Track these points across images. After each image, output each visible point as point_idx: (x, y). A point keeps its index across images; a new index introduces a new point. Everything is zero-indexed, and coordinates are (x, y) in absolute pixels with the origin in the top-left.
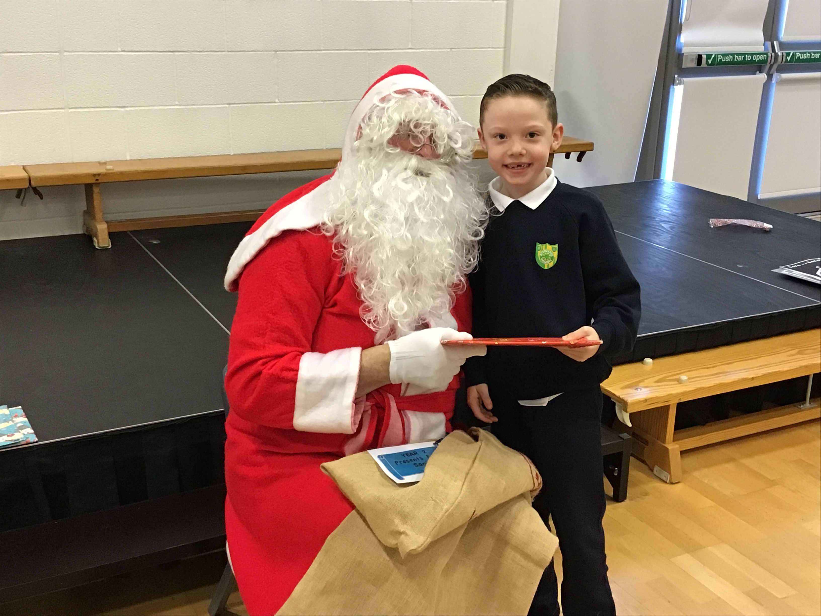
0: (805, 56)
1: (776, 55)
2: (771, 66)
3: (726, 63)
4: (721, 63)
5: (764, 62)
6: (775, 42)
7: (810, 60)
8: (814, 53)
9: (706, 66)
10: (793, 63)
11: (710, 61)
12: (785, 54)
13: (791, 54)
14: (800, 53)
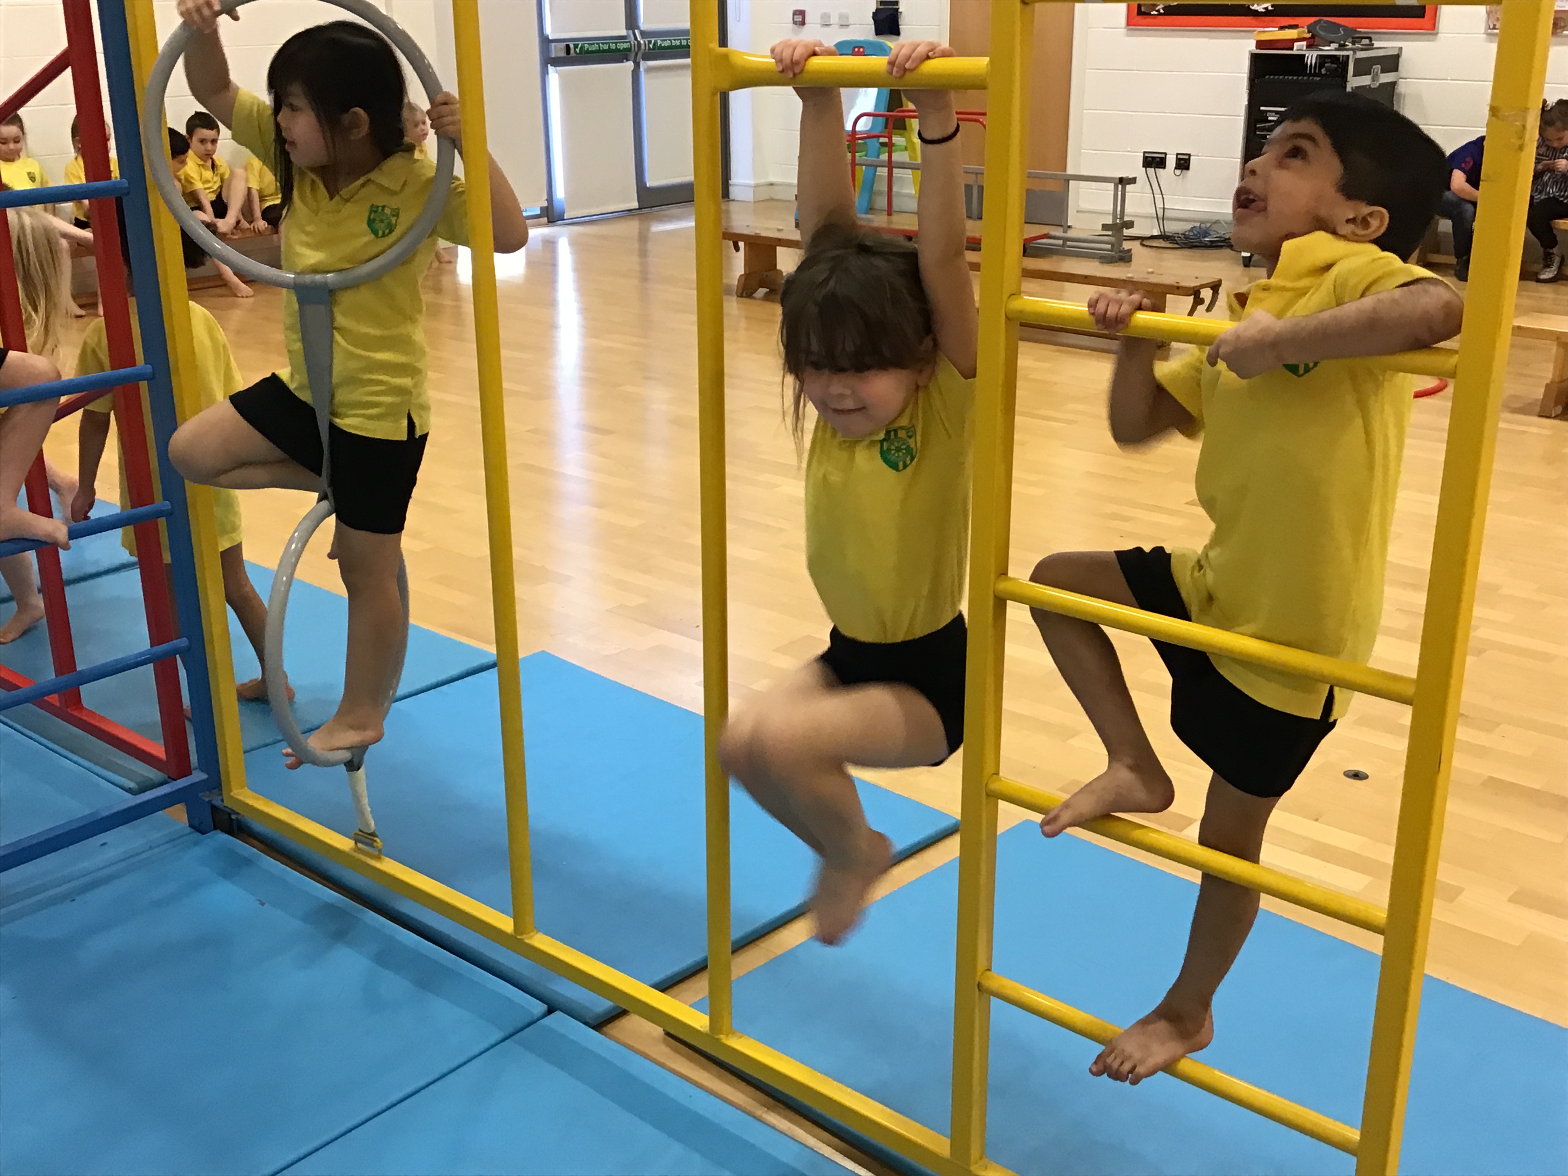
0: (667, 44)
1: (639, 43)
2: (636, 54)
3: (592, 52)
4: (588, 52)
5: (629, 50)
6: (636, 31)
7: (670, 47)
8: (674, 40)
9: (575, 55)
10: (656, 51)
11: (578, 50)
12: (647, 42)
13: (653, 42)
14: (662, 40)
